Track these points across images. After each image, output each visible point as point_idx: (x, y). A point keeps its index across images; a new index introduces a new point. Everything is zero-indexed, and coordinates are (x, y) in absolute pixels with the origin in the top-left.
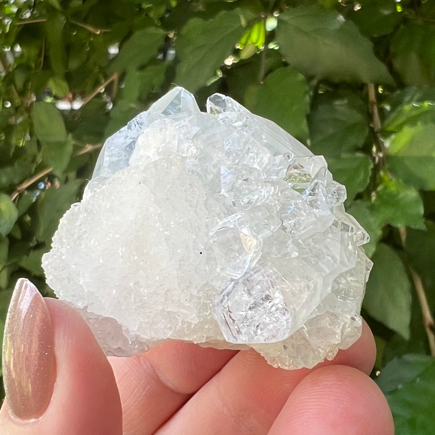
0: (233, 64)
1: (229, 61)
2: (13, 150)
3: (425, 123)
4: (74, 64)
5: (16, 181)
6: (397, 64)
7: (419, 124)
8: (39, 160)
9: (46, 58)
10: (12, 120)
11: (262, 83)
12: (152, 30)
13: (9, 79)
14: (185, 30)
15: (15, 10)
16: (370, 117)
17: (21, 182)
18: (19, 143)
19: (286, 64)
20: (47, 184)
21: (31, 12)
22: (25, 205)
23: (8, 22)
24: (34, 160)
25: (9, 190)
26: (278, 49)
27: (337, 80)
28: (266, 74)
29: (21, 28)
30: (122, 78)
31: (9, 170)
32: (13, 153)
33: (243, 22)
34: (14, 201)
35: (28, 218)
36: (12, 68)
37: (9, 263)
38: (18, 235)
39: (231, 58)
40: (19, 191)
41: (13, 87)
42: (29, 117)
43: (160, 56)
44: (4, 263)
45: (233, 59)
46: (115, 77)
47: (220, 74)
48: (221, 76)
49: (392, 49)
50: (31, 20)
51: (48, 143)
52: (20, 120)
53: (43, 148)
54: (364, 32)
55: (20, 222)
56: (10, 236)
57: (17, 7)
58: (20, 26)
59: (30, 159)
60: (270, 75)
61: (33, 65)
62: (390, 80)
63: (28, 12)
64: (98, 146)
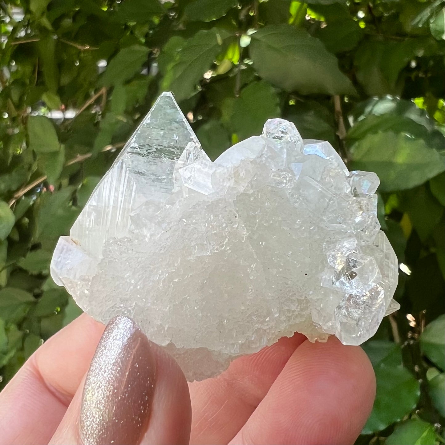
0: (212, 77)
1: (208, 75)
2: (10, 160)
3: (385, 131)
4: (65, 80)
5: (14, 188)
6: (360, 77)
7: (380, 132)
8: (35, 168)
9: (40, 73)
10: (10, 131)
11: (237, 96)
12: (137, 47)
13: (6, 93)
14: (166, 48)
15: (10, 28)
16: (336, 126)
17: (18, 189)
18: (17, 151)
19: (259, 79)
20: (43, 189)
21: (25, 30)
22: (22, 209)
23: (4, 41)
24: (30, 168)
25: (7, 196)
26: (252, 64)
27: (305, 92)
28: (242, 88)
29: (16, 47)
30: (110, 91)
31: (7, 177)
32: (10, 162)
33: (219, 41)
34: (12, 207)
35: (26, 220)
36: (9, 83)
37: (8, 264)
38: (16, 237)
39: (210, 72)
40: (16, 198)
41: (9, 100)
42: (26, 128)
43: (144, 72)
44: (4, 264)
45: (211, 73)
46: (104, 91)
47: (199, 88)
48: (200, 90)
49: (356, 63)
50: (25, 40)
51: (42, 153)
52: (17, 131)
53: (38, 158)
54: (329, 49)
55: (18, 225)
56: (9, 239)
57: (12, 26)
58: (15, 45)
59: (26, 167)
60: (245, 89)
61: (28, 81)
62: (354, 91)
63: (22, 30)
64: (89, 155)
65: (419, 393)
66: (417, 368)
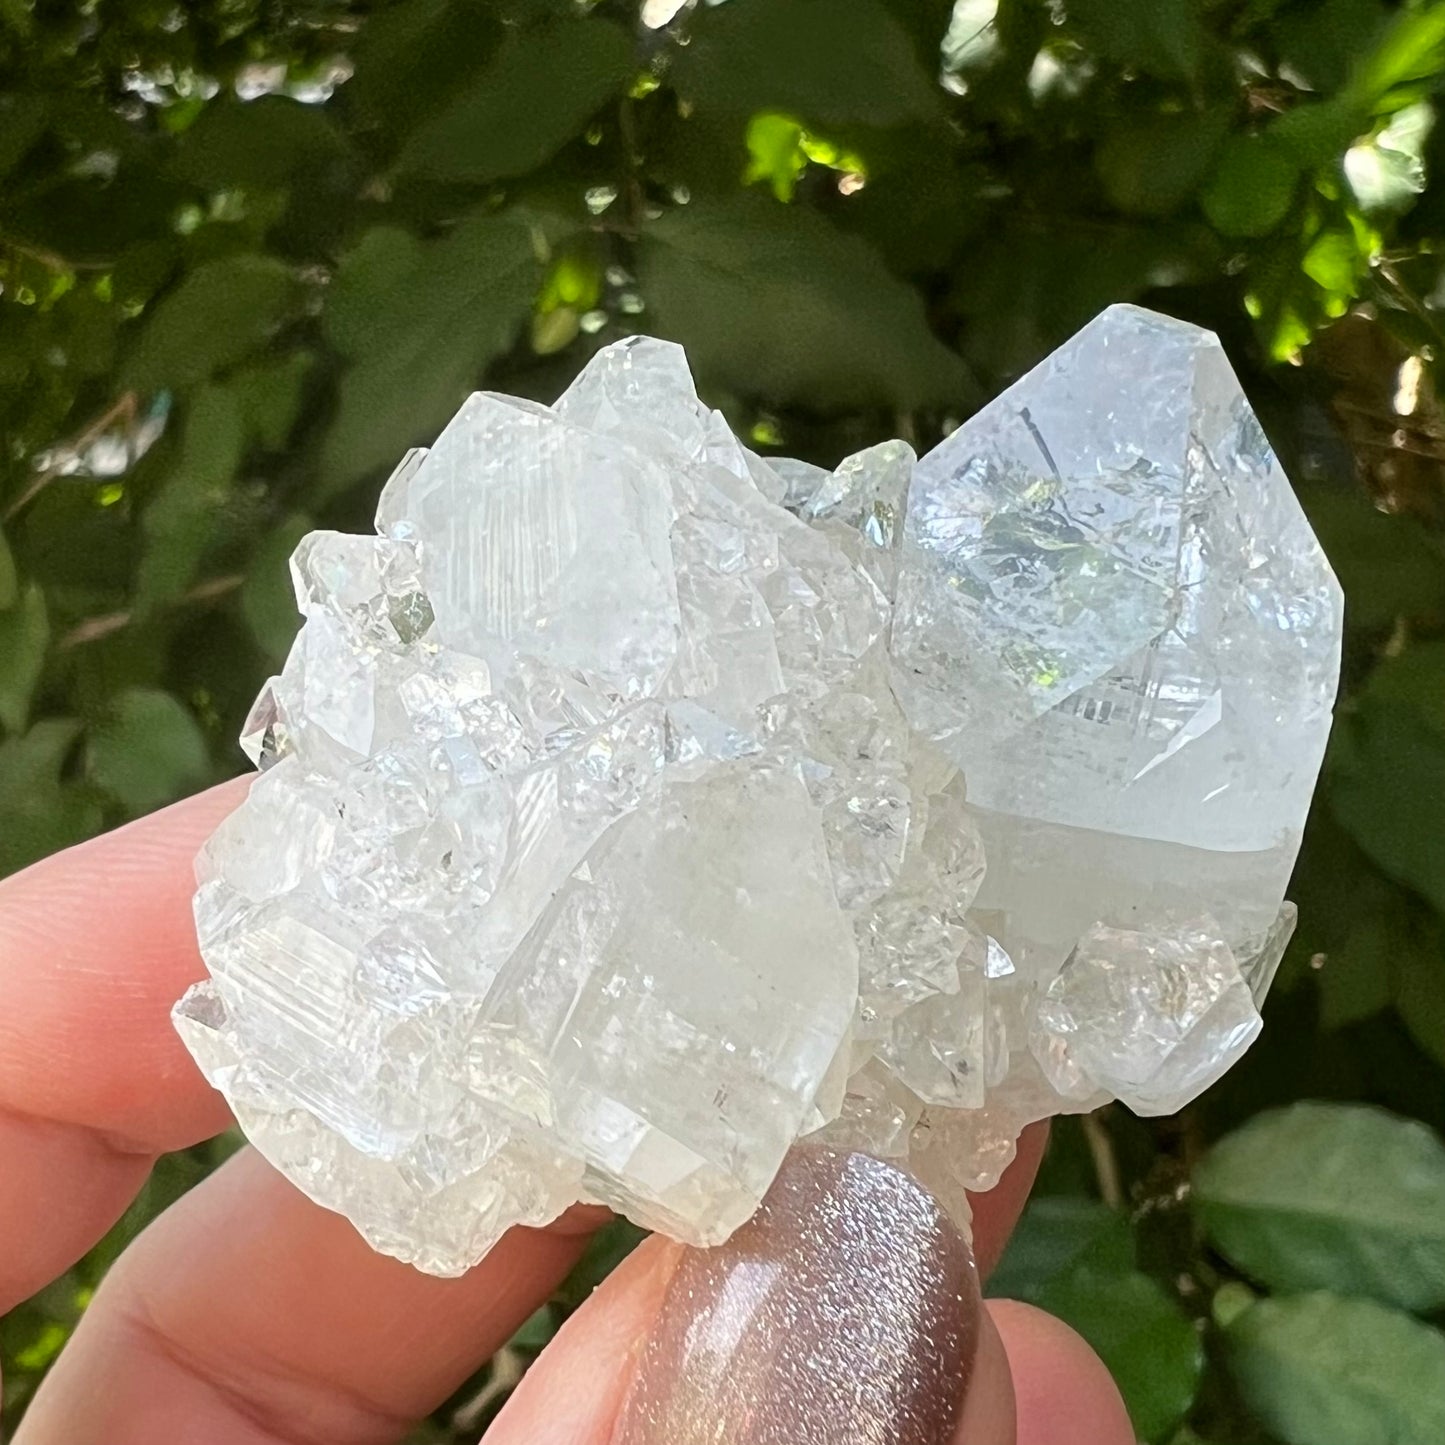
33: (542, 248)
46: (128, 404)
64: (117, 621)
65: (1198, 1361)
66: (1185, 1285)
